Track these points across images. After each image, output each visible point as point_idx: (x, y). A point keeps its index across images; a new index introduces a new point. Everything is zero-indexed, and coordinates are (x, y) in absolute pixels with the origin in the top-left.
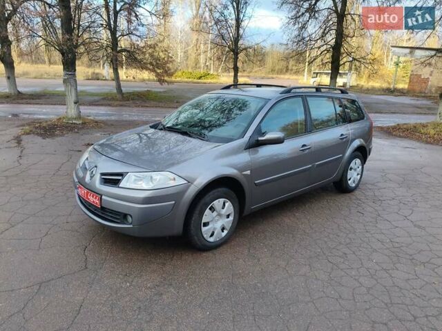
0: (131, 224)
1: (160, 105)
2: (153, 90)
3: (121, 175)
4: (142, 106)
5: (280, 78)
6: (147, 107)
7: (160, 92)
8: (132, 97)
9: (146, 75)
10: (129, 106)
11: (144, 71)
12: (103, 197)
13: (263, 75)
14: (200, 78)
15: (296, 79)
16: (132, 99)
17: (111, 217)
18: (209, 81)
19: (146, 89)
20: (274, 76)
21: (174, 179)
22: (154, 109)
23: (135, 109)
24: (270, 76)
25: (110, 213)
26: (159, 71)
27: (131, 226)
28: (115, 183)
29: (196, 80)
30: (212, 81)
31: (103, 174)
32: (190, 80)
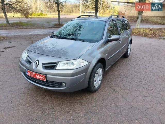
0: (65, 87)
1: (28, 27)
2: (22, 21)
3: (55, 63)
4: (20, 29)
5: (71, 15)
6: (22, 29)
7: (26, 22)
8: (14, 25)
9: (18, 15)
10: (14, 29)
11: (18, 13)
12: (47, 76)
13: (64, 14)
14: (39, 15)
15: (77, 15)
16: (15, 26)
17: (51, 84)
18: (43, 16)
19: (19, 21)
20: (69, 14)
21: (83, 62)
22: (26, 30)
23: (17, 30)
24: (67, 14)
25: (51, 83)
26: (25, 13)
27: (65, 88)
28: (53, 68)
29: (38, 17)
30: (45, 16)
31: (43, 64)
32: (35, 16)
